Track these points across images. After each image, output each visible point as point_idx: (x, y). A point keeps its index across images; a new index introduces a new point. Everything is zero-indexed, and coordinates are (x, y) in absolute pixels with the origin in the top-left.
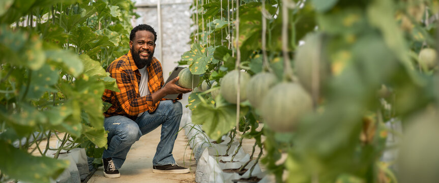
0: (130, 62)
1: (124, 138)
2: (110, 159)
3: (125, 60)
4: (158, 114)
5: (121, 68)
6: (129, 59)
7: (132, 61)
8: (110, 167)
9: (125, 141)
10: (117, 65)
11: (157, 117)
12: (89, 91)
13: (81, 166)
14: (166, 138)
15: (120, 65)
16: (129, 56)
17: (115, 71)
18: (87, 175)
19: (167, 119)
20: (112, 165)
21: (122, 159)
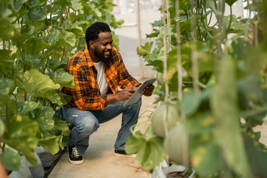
0: (86, 59)
1: (81, 130)
2: (73, 146)
3: (81, 56)
4: (118, 104)
5: (77, 65)
6: (85, 56)
7: (89, 57)
8: (74, 154)
9: (82, 132)
10: (74, 62)
11: (118, 107)
12: (23, 131)
13: (47, 154)
14: (125, 126)
15: (77, 62)
16: (86, 53)
17: (73, 68)
18: (53, 161)
19: (126, 110)
20: (76, 152)
21: (85, 146)
